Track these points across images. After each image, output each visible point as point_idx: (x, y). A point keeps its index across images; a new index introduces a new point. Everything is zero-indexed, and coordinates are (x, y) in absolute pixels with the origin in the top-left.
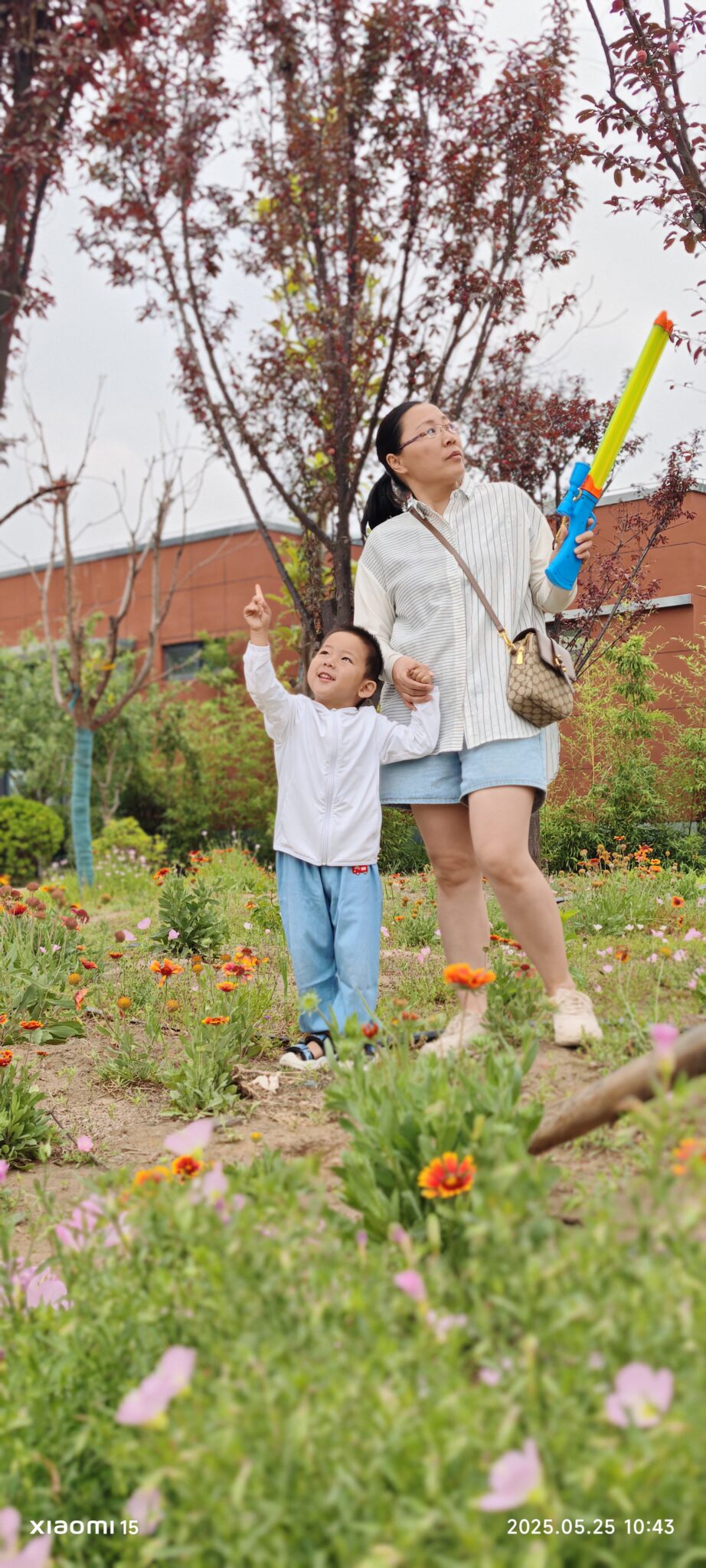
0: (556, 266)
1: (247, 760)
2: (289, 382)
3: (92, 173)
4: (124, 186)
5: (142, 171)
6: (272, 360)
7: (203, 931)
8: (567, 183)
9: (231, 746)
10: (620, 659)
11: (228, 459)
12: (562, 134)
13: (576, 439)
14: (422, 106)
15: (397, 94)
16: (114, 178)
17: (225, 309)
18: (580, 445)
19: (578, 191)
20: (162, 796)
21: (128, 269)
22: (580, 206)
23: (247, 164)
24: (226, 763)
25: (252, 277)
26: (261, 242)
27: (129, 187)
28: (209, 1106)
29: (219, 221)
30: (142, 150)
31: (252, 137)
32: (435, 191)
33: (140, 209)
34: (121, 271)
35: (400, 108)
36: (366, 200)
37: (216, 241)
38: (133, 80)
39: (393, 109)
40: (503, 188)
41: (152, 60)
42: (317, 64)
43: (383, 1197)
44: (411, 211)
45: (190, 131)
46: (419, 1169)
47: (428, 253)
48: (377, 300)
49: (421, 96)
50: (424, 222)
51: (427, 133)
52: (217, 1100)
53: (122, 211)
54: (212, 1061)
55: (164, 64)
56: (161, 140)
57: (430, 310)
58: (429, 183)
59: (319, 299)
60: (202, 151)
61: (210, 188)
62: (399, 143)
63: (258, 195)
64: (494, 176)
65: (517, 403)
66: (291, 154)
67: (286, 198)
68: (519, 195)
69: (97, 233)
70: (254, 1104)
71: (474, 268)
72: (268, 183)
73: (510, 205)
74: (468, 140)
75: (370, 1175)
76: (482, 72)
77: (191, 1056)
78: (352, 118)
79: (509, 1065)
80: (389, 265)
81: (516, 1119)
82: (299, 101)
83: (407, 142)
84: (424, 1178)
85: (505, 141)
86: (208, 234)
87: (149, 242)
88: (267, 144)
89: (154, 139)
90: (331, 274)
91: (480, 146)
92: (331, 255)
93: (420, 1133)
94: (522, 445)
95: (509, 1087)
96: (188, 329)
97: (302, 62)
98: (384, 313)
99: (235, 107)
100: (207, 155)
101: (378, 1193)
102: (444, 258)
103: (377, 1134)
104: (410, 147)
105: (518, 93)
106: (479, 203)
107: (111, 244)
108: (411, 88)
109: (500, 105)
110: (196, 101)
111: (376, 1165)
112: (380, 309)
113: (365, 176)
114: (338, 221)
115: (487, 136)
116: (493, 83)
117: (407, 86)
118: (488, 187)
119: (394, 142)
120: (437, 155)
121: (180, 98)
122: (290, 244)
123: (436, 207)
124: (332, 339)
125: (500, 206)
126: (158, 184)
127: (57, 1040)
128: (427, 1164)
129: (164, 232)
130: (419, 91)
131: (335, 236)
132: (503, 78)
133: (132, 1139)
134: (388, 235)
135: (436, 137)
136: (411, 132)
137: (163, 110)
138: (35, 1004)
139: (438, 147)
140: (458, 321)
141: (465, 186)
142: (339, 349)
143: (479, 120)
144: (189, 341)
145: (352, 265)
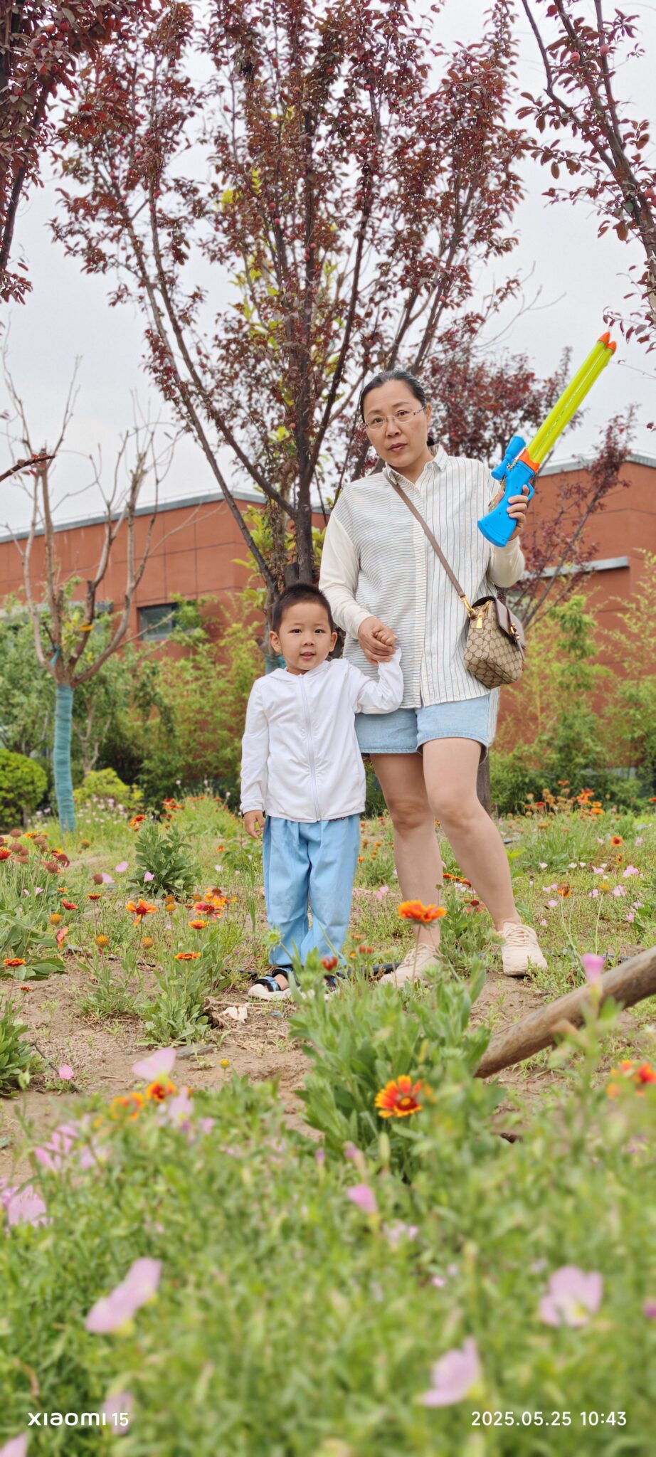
0: (500, 253)
1: (218, 714)
2: (252, 361)
3: (65, 167)
4: (96, 180)
5: (113, 166)
6: (235, 341)
7: (177, 873)
8: (509, 175)
9: (203, 701)
10: (563, 617)
11: (196, 434)
12: (504, 130)
13: (520, 413)
14: (373, 104)
15: (349, 93)
16: (87, 173)
17: (191, 294)
18: (523, 419)
19: (519, 182)
20: (138, 748)
21: (102, 256)
22: (521, 196)
23: (210, 158)
24: (199, 717)
25: (216, 263)
26: (225, 231)
27: (101, 181)
28: (182, 1036)
29: (185, 211)
30: (113, 146)
31: (215, 134)
32: (386, 183)
33: (111, 201)
34: (95, 259)
35: (353, 106)
36: (323, 192)
37: (183, 231)
38: (104, 81)
39: (347, 107)
40: (449, 181)
41: (121, 62)
42: (276, 65)
43: (343, 1118)
44: (365, 202)
45: (158, 127)
46: (376, 1091)
47: (380, 241)
48: (334, 285)
49: (373, 96)
50: (377, 212)
51: (379, 129)
52: (190, 1030)
53: (95, 203)
54: (184, 994)
55: (133, 65)
56: (130, 136)
57: (383, 294)
58: (381, 176)
59: (279, 284)
60: (170, 147)
61: (177, 181)
62: (353, 138)
63: (221, 187)
64: (442, 170)
65: (465, 381)
66: (252, 149)
67: (247, 190)
68: (465, 187)
69: (71, 223)
70: (224, 1034)
71: (424, 254)
72: (231, 176)
73: (456, 196)
74: (417, 136)
75: (330, 1097)
76: (429, 73)
77: (165, 989)
78: (309, 115)
79: (458, 994)
80: (344, 253)
81: (465, 1043)
82: (259, 100)
83: (360, 138)
84: (380, 1100)
85: (451, 137)
86: (175, 223)
87: (120, 231)
88: (229, 140)
89: (124, 136)
91: (428, 142)
92: (290, 243)
93: (376, 1058)
94: (470, 419)
95: (458, 1015)
96: (157, 313)
97: (262, 63)
98: (341, 297)
99: (199, 105)
100: (174, 150)
101: (338, 1114)
102: (396, 246)
103: (336, 1059)
104: (363, 142)
105: (463, 92)
106: (428, 194)
107: (85, 233)
108: (364, 88)
109: (446, 103)
110: (163, 100)
111: (336, 1088)
112: (336, 293)
113: (321, 170)
114: (296, 211)
115: (434, 132)
116: (439, 83)
117: (359, 85)
118: (436, 180)
119: (348, 138)
120: (388, 150)
121: (148, 96)
122: (252, 233)
123: (388, 198)
124: (292, 321)
125: (447, 197)
126: (128, 177)
127: (40, 976)
128: (383, 1087)
129: (134, 222)
130: (371, 90)
131: (294, 225)
132: (449, 78)
133: (110, 1067)
134: (343, 224)
135: (387, 133)
136: (364, 129)
137: (133, 109)
138: (19, 943)
139: (389, 142)
140: (409, 304)
141: (414, 178)
142: (299, 330)
143: (427, 118)
144: (158, 323)
145: (310, 253)
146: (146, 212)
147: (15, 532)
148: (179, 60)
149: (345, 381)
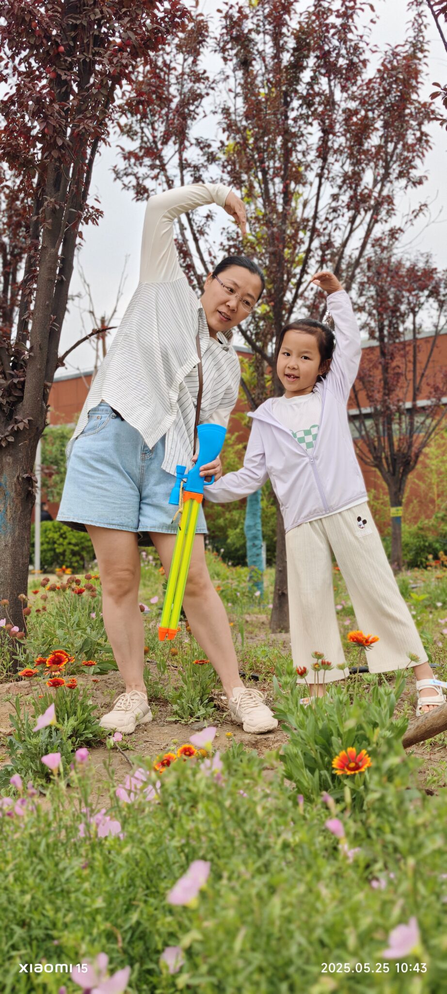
0: (415, 186)
3: (122, 131)
4: (142, 138)
5: (153, 129)
6: (235, 246)
8: (422, 133)
12: (419, 103)
13: (426, 293)
14: (330, 86)
15: (314, 79)
16: (136, 133)
17: (205, 215)
18: (428, 296)
19: (429, 138)
21: (146, 190)
22: (431, 148)
23: (219, 123)
26: (228, 173)
27: (145, 139)
28: (197, 715)
29: (203, 160)
30: (154, 115)
31: (222, 106)
32: (337, 139)
33: (152, 152)
34: (141, 192)
35: (316, 88)
36: (294, 145)
37: (201, 173)
38: (148, 72)
39: (312, 88)
40: (381, 137)
41: (160, 60)
42: (264, 60)
43: (309, 774)
44: (324, 152)
45: (184, 104)
46: (332, 758)
47: (333, 178)
48: (300, 207)
49: (330, 81)
50: (331, 159)
51: (334, 103)
52: (202, 712)
53: (141, 154)
54: (198, 687)
55: (168, 62)
56: (166, 109)
57: (335, 215)
58: (334, 134)
59: (265, 208)
60: (192, 116)
61: (197, 139)
62: (316, 109)
63: (226, 143)
64: (377, 129)
65: (388, 270)
66: (247, 116)
67: (244, 144)
68: (391, 141)
69: (126, 169)
70: (225, 714)
71: (362, 187)
72: (233, 135)
73: (386, 147)
74: (359, 107)
75: (301, 760)
76: (368, 65)
77: (186, 683)
78: (286, 94)
79: (388, 694)
80: (308, 185)
81: (392, 727)
82: (252, 83)
83: (320, 109)
84: (336, 763)
85: (382, 107)
86: (196, 168)
87: (159, 174)
88: (232, 110)
89: (162, 109)
90: (272, 191)
91: (367, 111)
92: (272, 180)
93: (332, 735)
94: (391, 297)
95: (387, 708)
96: (182, 228)
97: (255, 59)
98: (305, 216)
99: (213, 89)
100: (195, 119)
101: (306, 772)
102: (344, 182)
103: (306, 735)
104: (322, 112)
105: (391, 77)
106: (366, 146)
107: (135, 175)
108: (324, 75)
109: (380, 85)
110: (188, 85)
111: (305, 754)
112: (302, 213)
113: (293, 130)
114: (277, 158)
115: (371, 105)
116: (375, 71)
117: (321, 74)
118: (371, 136)
119: (312, 109)
120: (339, 116)
121: (178, 83)
122: (246, 173)
123: (338, 149)
124: (273, 233)
125: (379, 148)
126: (163, 136)
127: (103, 672)
128: (336, 754)
129: (167, 167)
130: (329, 77)
131: (274, 167)
132: (382, 68)
133: (150, 734)
134: (307, 167)
135: (339, 106)
136: (323, 103)
137: (168, 91)
138: (89, 650)
139: (340, 112)
140: (352, 220)
141: (356, 135)
142: (277, 239)
143: (367, 95)
144: (183, 235)
145: (286, 187)
146: (176, 160)
147: (82, 371)
148: (199, 58)
149: (307, 273)
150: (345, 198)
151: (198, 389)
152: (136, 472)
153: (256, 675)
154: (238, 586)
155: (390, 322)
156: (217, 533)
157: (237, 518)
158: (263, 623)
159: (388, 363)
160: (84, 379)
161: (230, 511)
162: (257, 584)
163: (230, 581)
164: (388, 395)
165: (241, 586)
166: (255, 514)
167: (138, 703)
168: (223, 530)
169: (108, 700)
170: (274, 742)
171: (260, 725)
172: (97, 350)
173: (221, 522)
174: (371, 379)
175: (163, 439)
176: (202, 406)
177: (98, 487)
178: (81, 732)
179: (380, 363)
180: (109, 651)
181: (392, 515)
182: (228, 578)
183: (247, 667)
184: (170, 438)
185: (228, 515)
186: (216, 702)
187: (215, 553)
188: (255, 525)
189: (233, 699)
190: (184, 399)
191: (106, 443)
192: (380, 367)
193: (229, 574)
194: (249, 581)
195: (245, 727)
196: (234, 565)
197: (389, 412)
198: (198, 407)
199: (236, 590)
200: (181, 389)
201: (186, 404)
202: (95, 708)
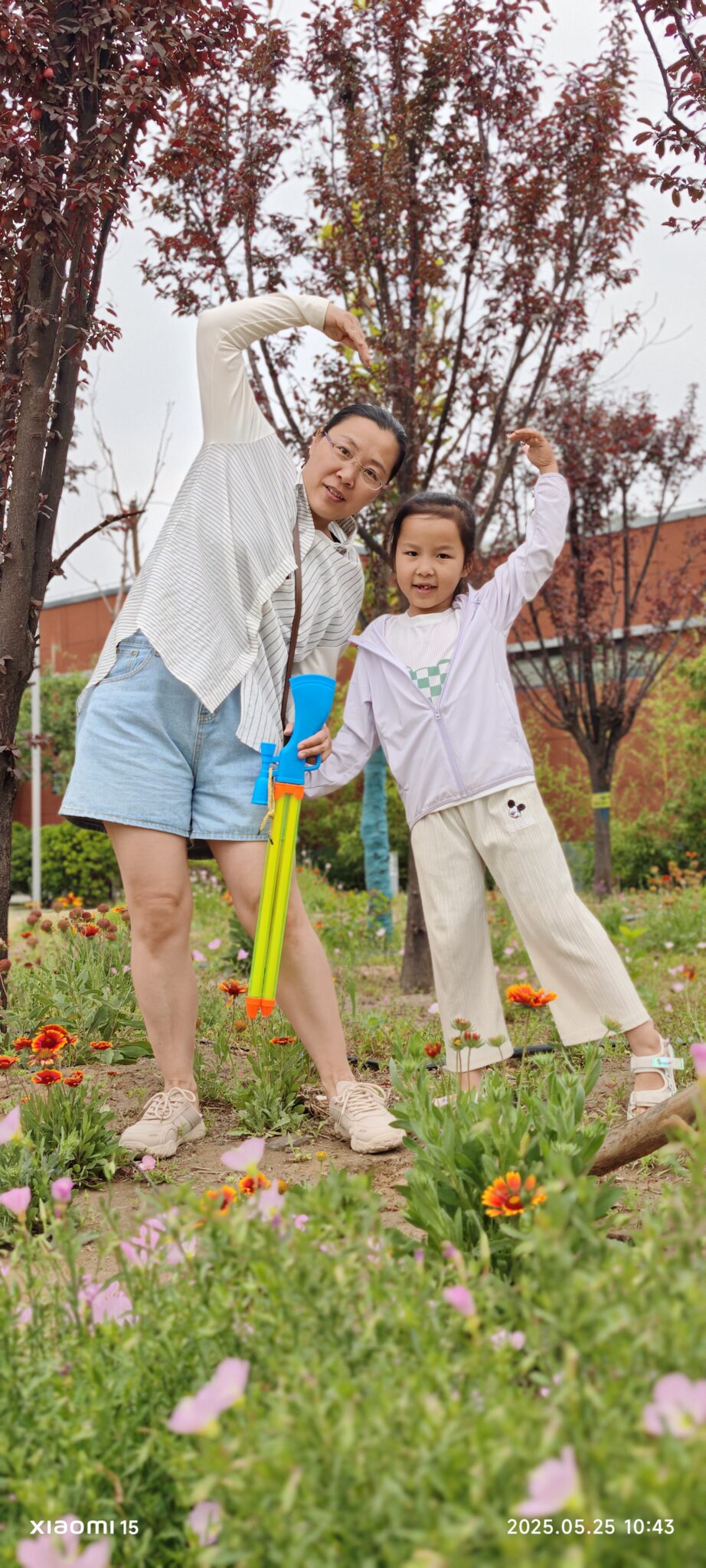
0: (618, 285)
3: (155, 205)
4: (187, 217)
5: (205, 202)
6: (335, 384)
8: (628, 202)
10: (692, 674)
12: (622, 155)
13: (643, 455)
14: (481, 130)
15: (456, 119)
16: (178, 210)
18: (646, 461)
19: (639, 209)
21: (194, 298)
22: (642, 224)
23: (309, 192)
26: (324, 269)
27: (192, 218)
28: (276, 1126)
29: (282, 249)
30: (205, 181)
31: (313, 165)
32: (496, 214)
33: (203, 239)
34: (187, 301)
35: (460, 133)
36: (428, 224)
37: (280, 269)
38: (195, 113)
39: (453, 134)
40: (563, 209)
41: (214, 93)
42: (377, 92)
43: (447, 1216)
44: (472, 234)
45: (253, 161)
46: (483, 1188)
47: (489, 275)
48: (440, 322)
49: (480, 121)
50: (485, 245)
51: (487, 156)
52: (285, 1120)
53: (186, 242)
54: (279, 1081)
55: (226, 96)
56: (224, 171)
57: (492, 332)
58: (490, 206)
59: (382, 323)
60: (265, 181)
61: (273, 217)
62: (460, 167)
63: (320, 222)
64: (555, 198)
65: (582, 421)
66: (352, 180)
67: (348, 225)
68: (580, 216)
69: (162, 264)
70: (321, 1124)
71: (536, 289)
72: (330, 210)
73: (571, 225)
74: (528, 162)
75: (433, 1194)
76: (541, 95)
77: (259, 1075)
78: (413, 144)
79: (572, 1085)
80: (451, 288)
81: (579, 1138)
82: (360, 129)
83: (467, 166)
84: (487, 1197)
85: (565, 163)
86: (272, 262)
87: (213, 271)
88: (328, 172)
89: (217, 170)
90: (393, 298)
91: (540, 168)
92: (393, 279)
93: (483, 1152)
94: (587, 462)
95: (572, 1108)
96: (253, 357)
97: (362, 90)
98: (448, 336)
99: (297, 136)
100: (270, 184)
101: (441, 1212)
102: (506, 280)
103: (440, 1153)
104: (470, 171)
105: (578, 115)
106: (541, 224)
107: (176, 274)
108: (471, 113)
109: (560, 127)
110: (258, 132)
111: (440, 1184)
112: (443, 331)
113: (425, 201)
114: (400, 245)
115: (547, 158)
116: (552, 106)
117: (466, 111)
118: (549, 208)
119: (455, 167)
120: (497, 178)
121: (242, 128)
122: (353, 270)
123: (497, 230)
124: (395, 363)
125: (561, 227)
126: (221, 214)
127: (128, 1060)
128: (490, 1184)
129: (227, 262)
130: (479, 115)
131: (397, 261)
132: (562, 101)
133: (201, 1158)
134: (449, 258)
135: (496, 160)
136: (471, 157)
137: (226, 142)
138: (106, 1025)
139: (498, 171)
140: (521, 342)
141: (525, 208)
142: (402, 372)
143: (539, 143)
144: (254, 367)
145: (414, 289)
146: (241, 250)
147: (104, 588)
148: (275, 90)
149: (451, 425)
150: (508, 306)
151: (293, 612)
152: (189, 742)
153: (375, 1060)
154: (351, 921)
155: (587, 502)
156: (321, 839)
157: (352, 815)
158: (390, 979)
159: (583, 567)
160: (105, 600)
161: (341, 804)
162: (382, 918)
163: (338, 914)
164: (585, 616)
165: (357, 921)
166: (376, 807)
167: (180, 1109)
168: (331, 834)
169: (135, 1104)
170: (399, 1167)
171: (376, 1139)
172: (125, 554)
173: (327, 821)
174: (556, 591)
175: (236, 692)
176: (299, 639)
177: (129, 763)
178: (89, 1156)
179: (572, 566)
180: (141, 1026)
181: (594, 806)
182: (335, 909)
183: (361, 1047)
184: (248, 689)
185: (337, 811)
186: (307, 1105)
187: (317, 869)
188: (377, 825)
189: (336, 1099)
190: (270, 629)
191: (143, 694)
192: (572, 573)
193: (336, 902)
194: (369, 913)
195: (354, 1144)
196: (345, 889)
197: (586, 643)
198: (292, 643)
199: (348, 928)
200: (265, 612)
201: (273, 637)
202: (110, 1116)
